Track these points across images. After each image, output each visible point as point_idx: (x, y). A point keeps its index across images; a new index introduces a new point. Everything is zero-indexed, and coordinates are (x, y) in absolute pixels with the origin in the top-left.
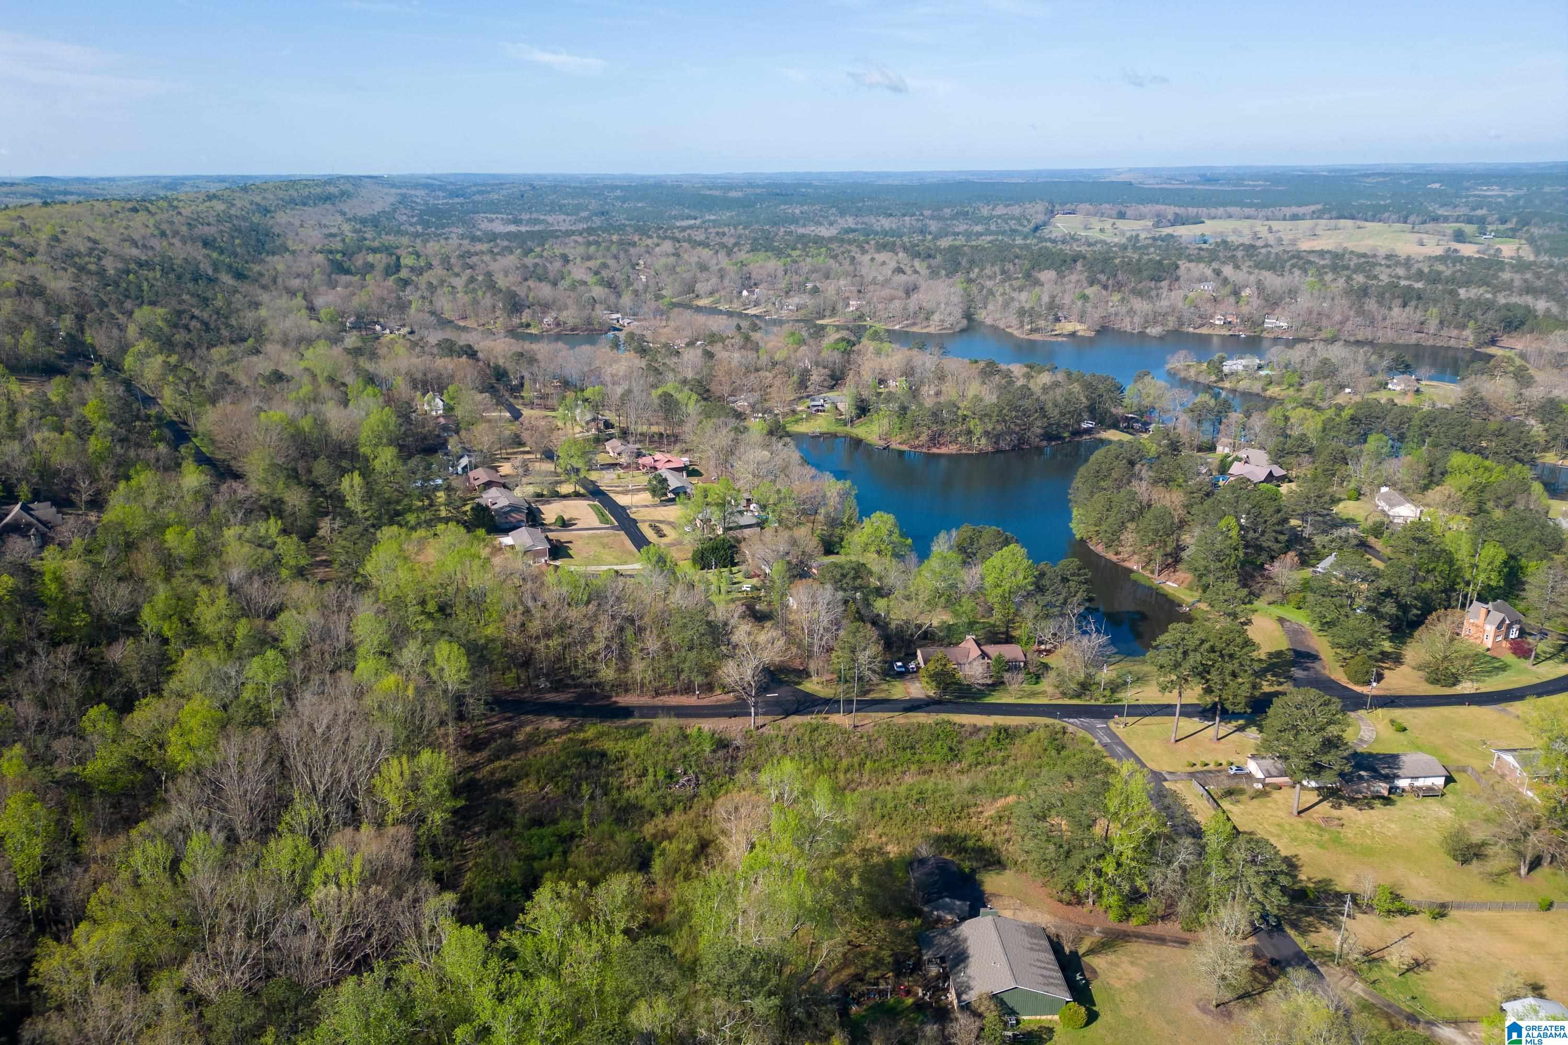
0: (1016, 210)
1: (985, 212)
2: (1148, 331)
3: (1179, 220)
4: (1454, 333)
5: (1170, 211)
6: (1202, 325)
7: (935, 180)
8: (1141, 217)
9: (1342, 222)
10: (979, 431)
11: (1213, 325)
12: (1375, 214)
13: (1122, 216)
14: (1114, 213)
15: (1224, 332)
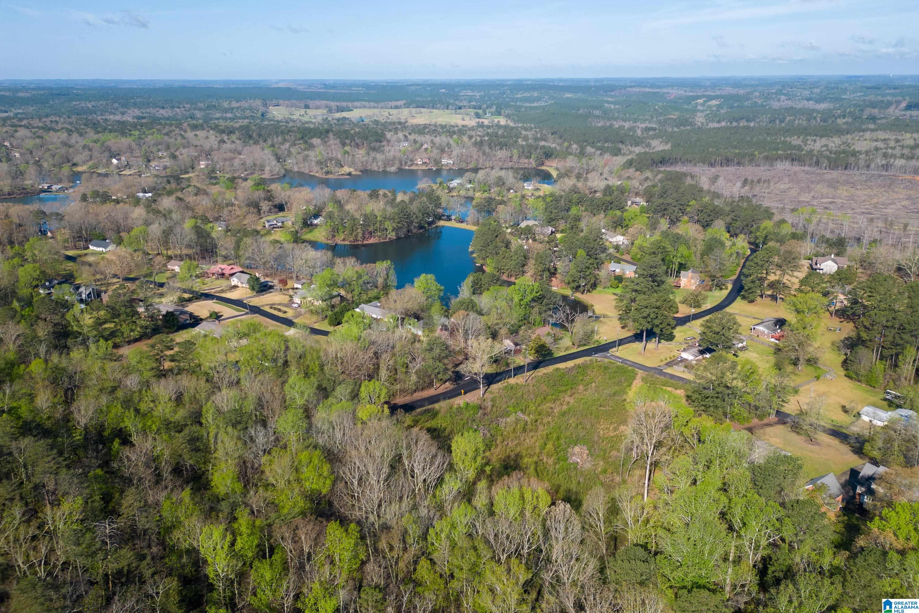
0: (244, 104)
1: (226, 105)
2: (388, 169)
3: (340, 109)
4: (526, 161)
5: (333, 104)
6: (411, 165)
7: (161, 86)
8: (317, 108)
9: (423, 110)
10: (390, 228)
11: (417, 165)
12: (432, 105)
13: (307, 107)
14: (302, 105)
15: (424, 168)
